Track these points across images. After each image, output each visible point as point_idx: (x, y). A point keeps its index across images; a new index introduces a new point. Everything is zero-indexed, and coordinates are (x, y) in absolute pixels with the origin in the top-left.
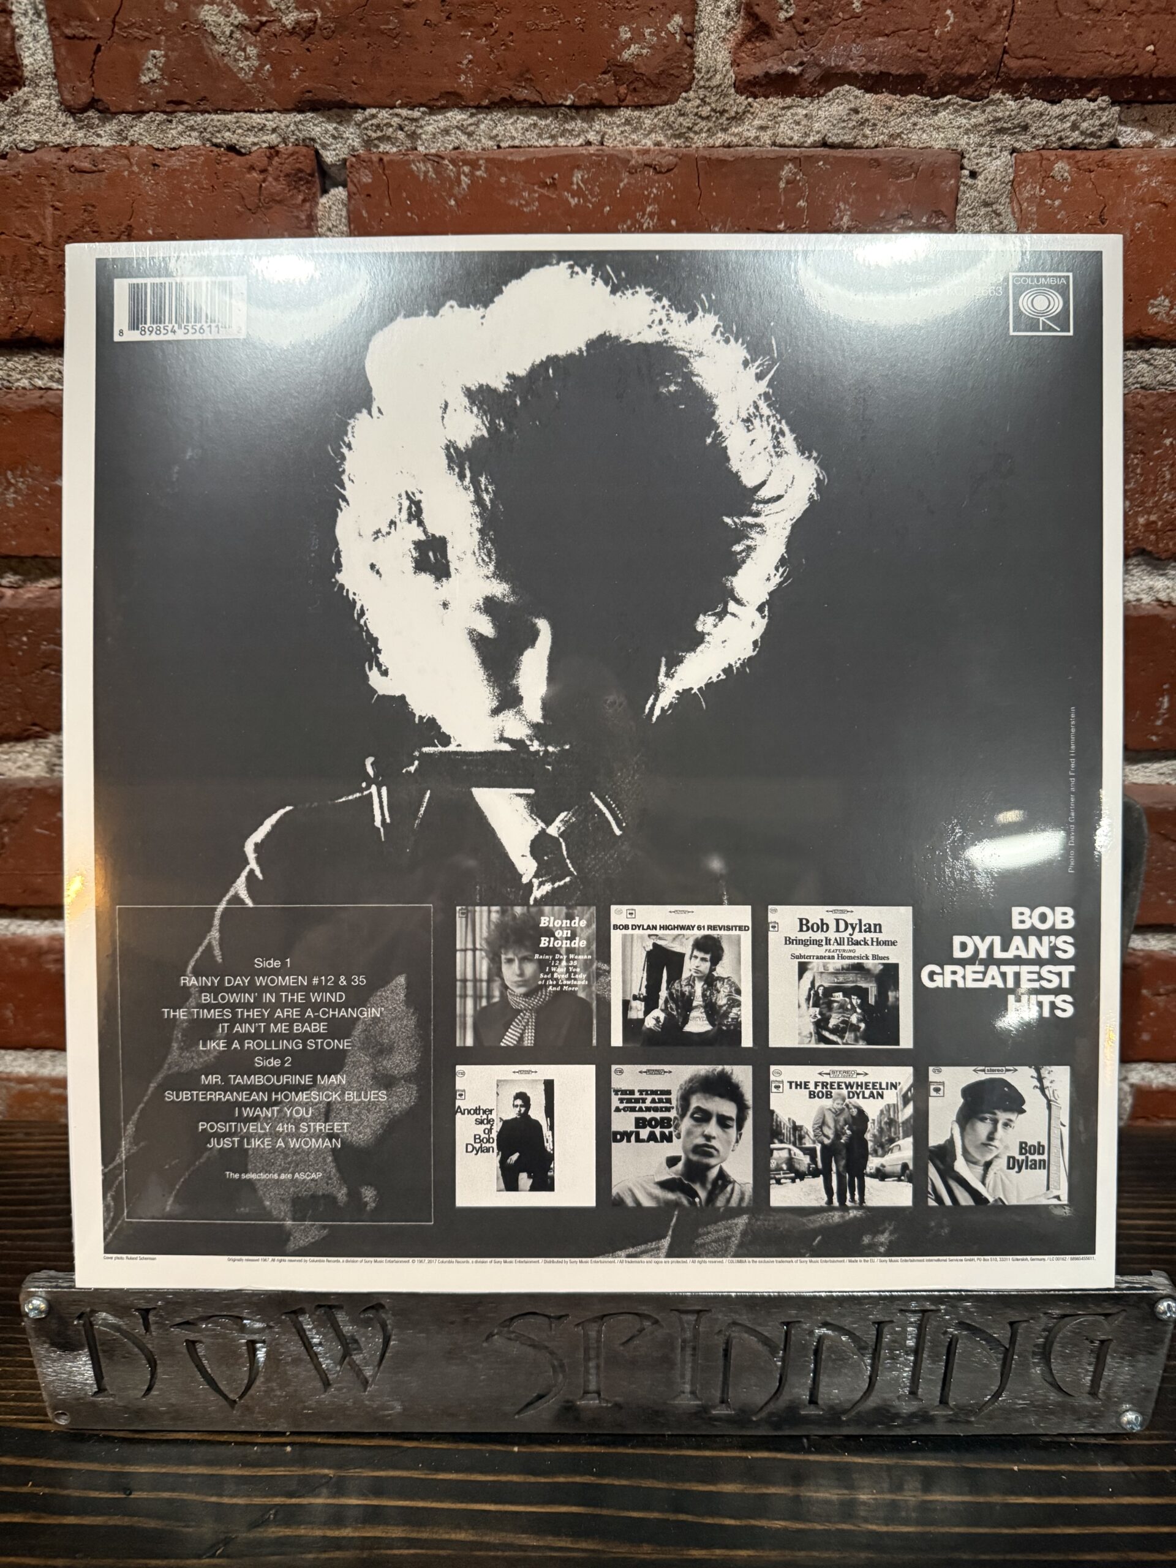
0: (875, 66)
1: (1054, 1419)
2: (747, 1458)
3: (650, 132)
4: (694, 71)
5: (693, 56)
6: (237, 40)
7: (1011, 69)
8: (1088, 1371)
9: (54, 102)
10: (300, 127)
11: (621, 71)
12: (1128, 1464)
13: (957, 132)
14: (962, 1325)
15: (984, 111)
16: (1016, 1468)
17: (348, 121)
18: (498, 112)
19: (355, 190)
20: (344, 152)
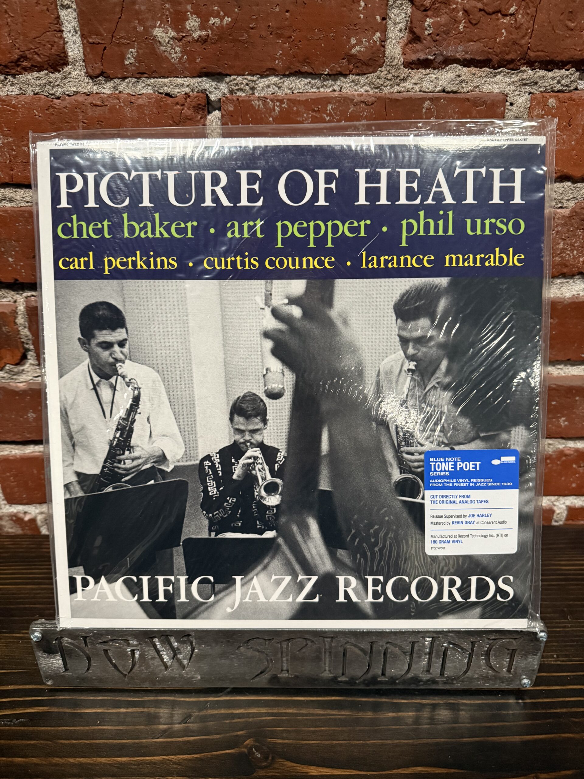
0: (468, 56)
3: (364, 85)
4: (385, 58)
5: (384, 51)
6: (171, 44)
7: (530, 57)
9: (82, 73)
10: (200, 84)
11: (351, 58)
13: (505, 85)
15: (517, 75)
17: (222, 81)
18: (293, 77)
19: (224, 113)
20: (220, 95)
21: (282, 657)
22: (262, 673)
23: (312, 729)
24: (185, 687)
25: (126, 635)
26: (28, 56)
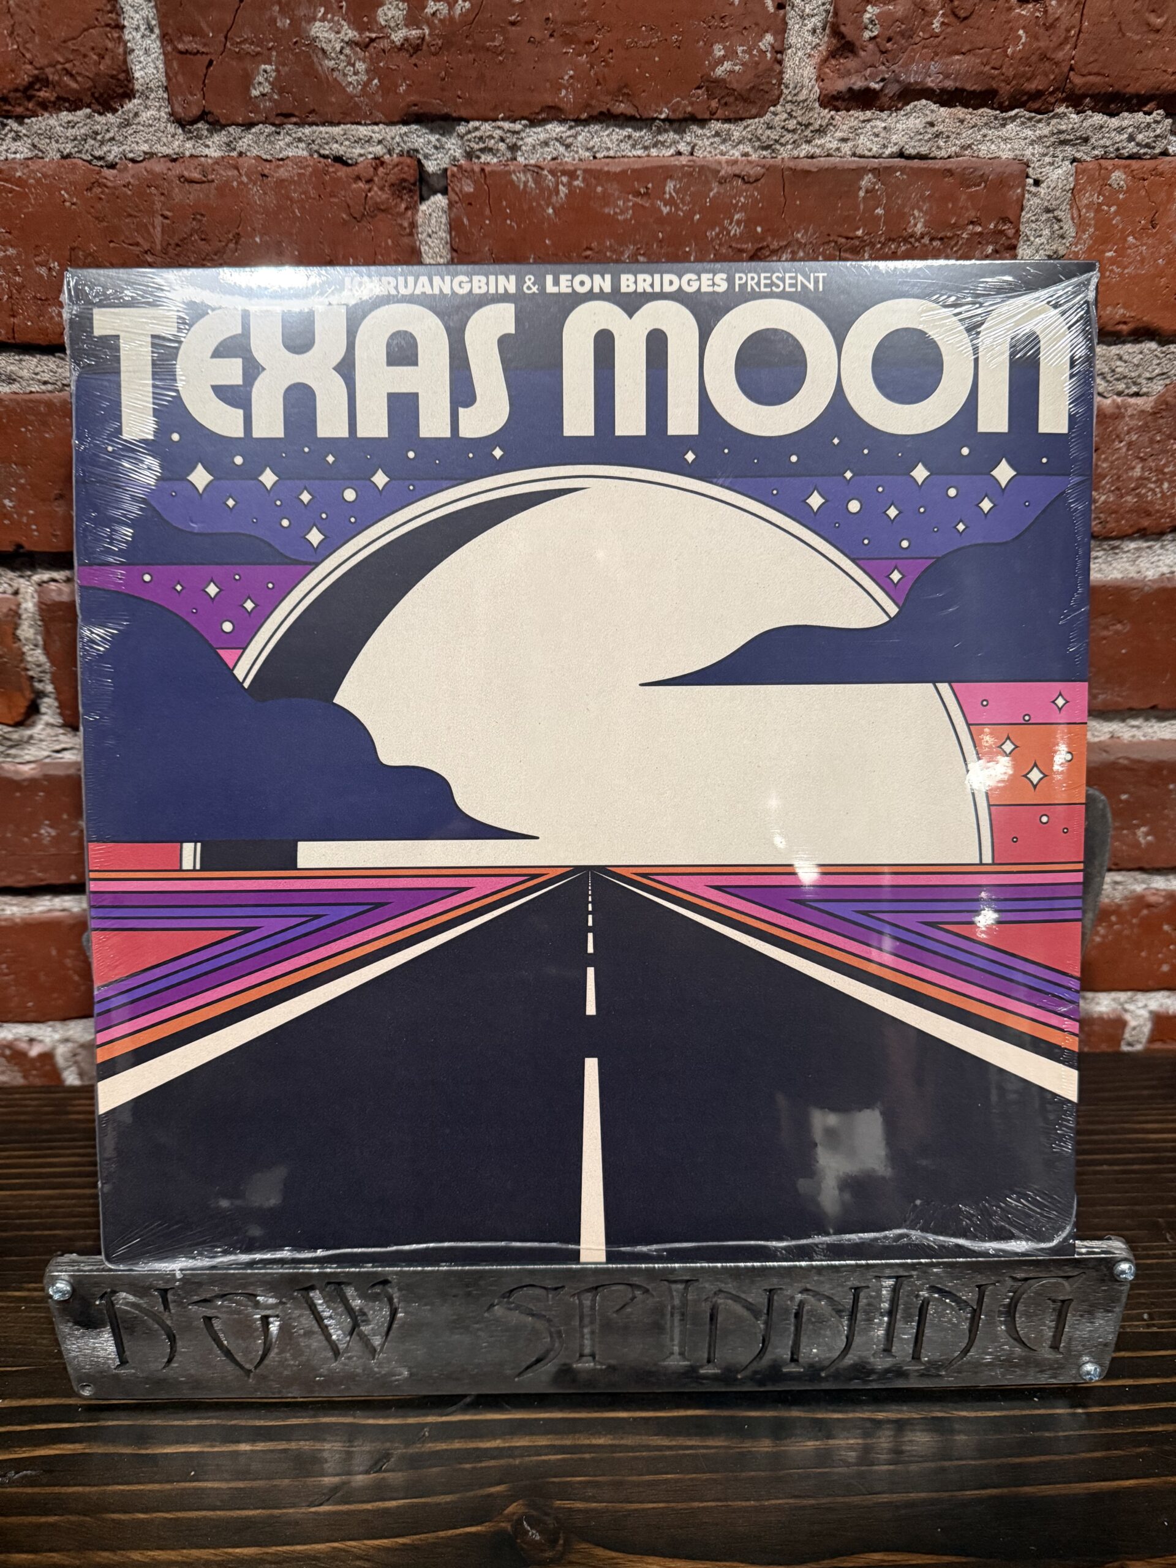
0: (951, 83)
3: (740, 142)
4: (783, 87)
5: (781, 73)
6: (346, 56)
7: (1075, 85)
9: (163, 114)
10: (405, 138)
11: (714, 86)
13: (1023, 143)
15: (1049, 124)
17: (451, 133)
18: (595, 124)
19: (457, 199)
20: (445, 163)
21: (582, 1326)
22: (538, 1361)
23: (647, 1478)
24: (378, 1395)
25: (252, 1284)
26: (51, 77)
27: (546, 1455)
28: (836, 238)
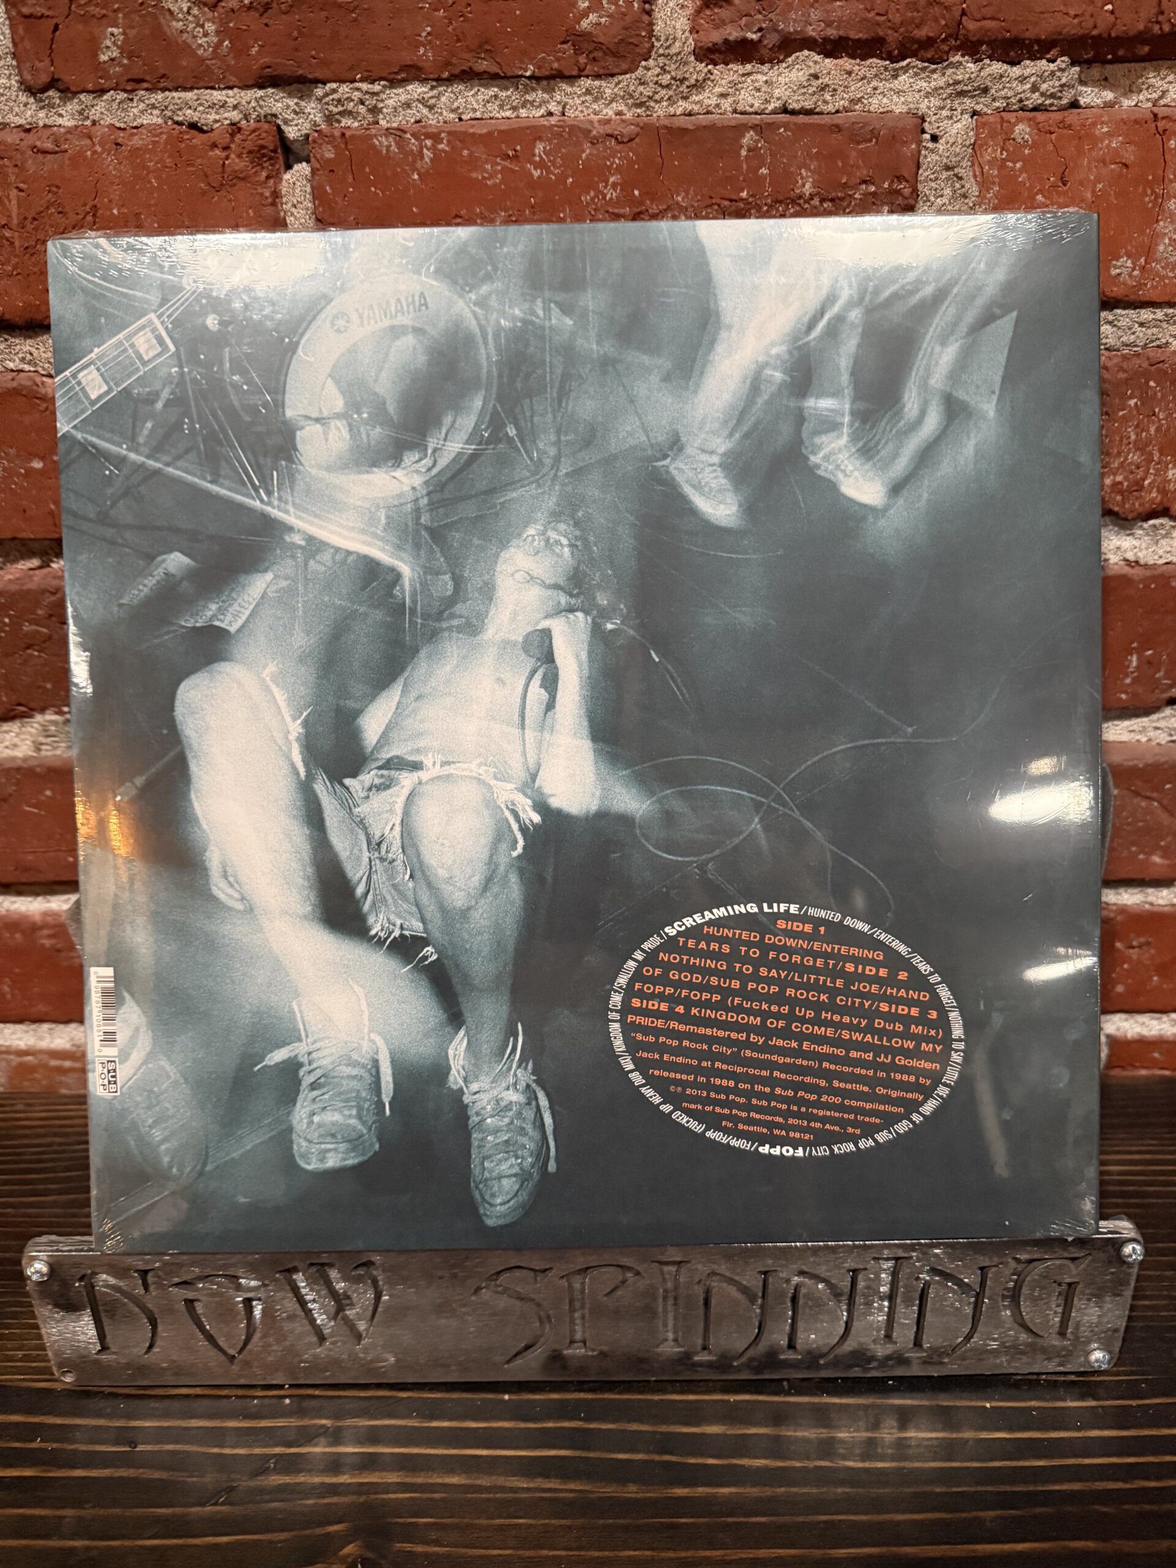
0: (834, 32)
1: (1025, 1359)
2: (729, 1401)
3: (611, 102)
4: (653, 39)
5: (651, 24)
6: (195, 16)
7: (968, 31)
8: (1056, 1312)
9: (14, 82)
10: (262, 103)
11: (580, 40)
12: (1095, 1399)
13: (917, 96)
14: (934, 1271)
15: (944, 74)
16: (988, 1405)
17: (309, 96)
18: (458, 84)
19: (318, 166)
20: (306, 128)
23: (498, 1521)
27: (394, 1492)
28: (719, 201)
